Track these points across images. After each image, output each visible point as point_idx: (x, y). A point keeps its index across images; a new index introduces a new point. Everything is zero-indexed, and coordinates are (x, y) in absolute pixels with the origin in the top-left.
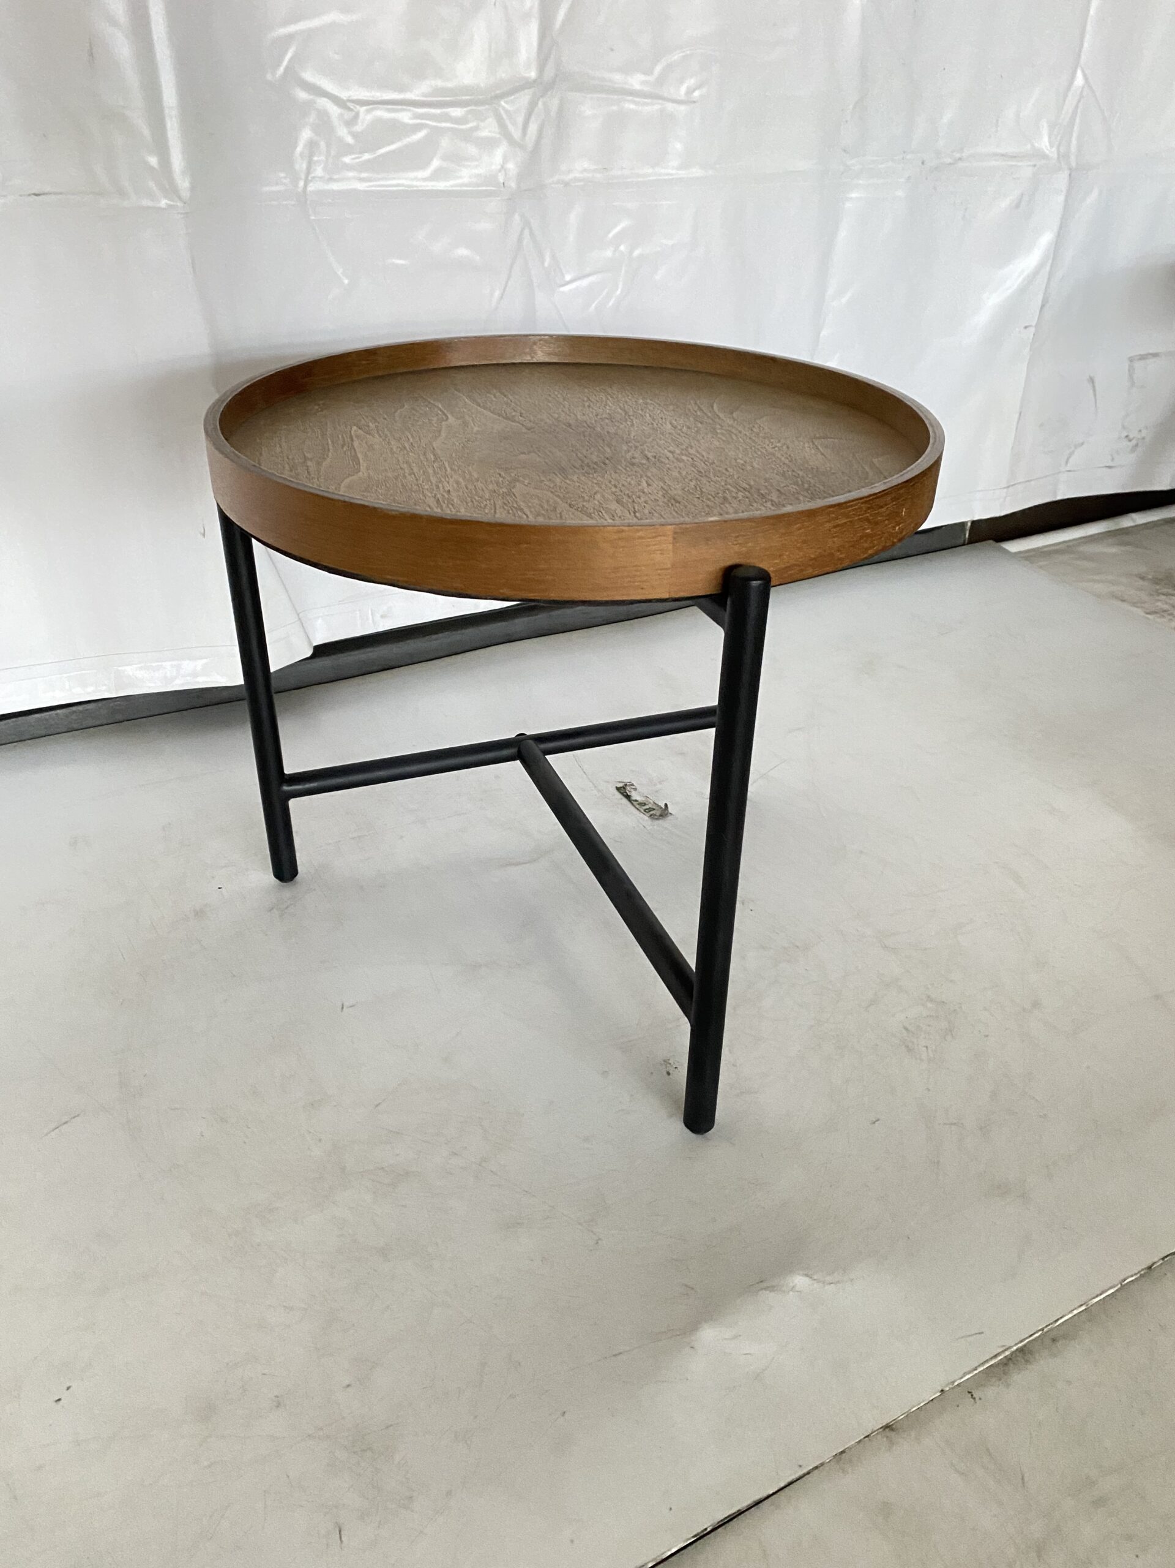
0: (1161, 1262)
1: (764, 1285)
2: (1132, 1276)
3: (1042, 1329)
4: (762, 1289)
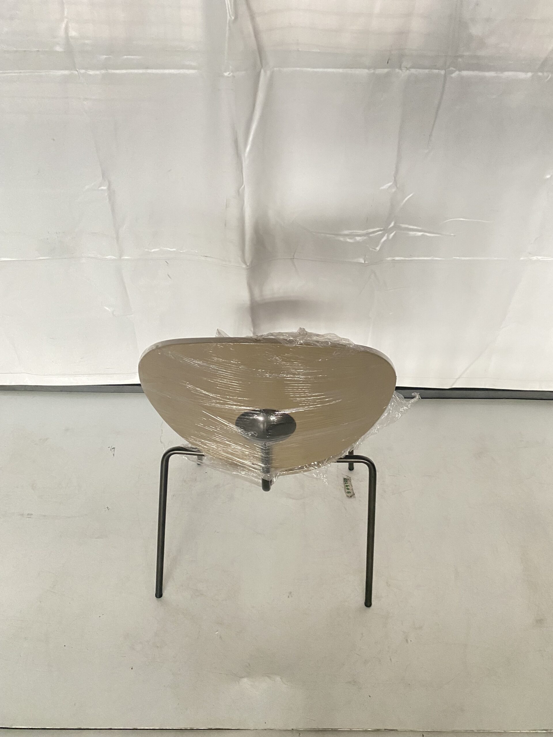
0: (384, 730)
2: (371, 729)
3: (332, 729)
4: (268, 676)
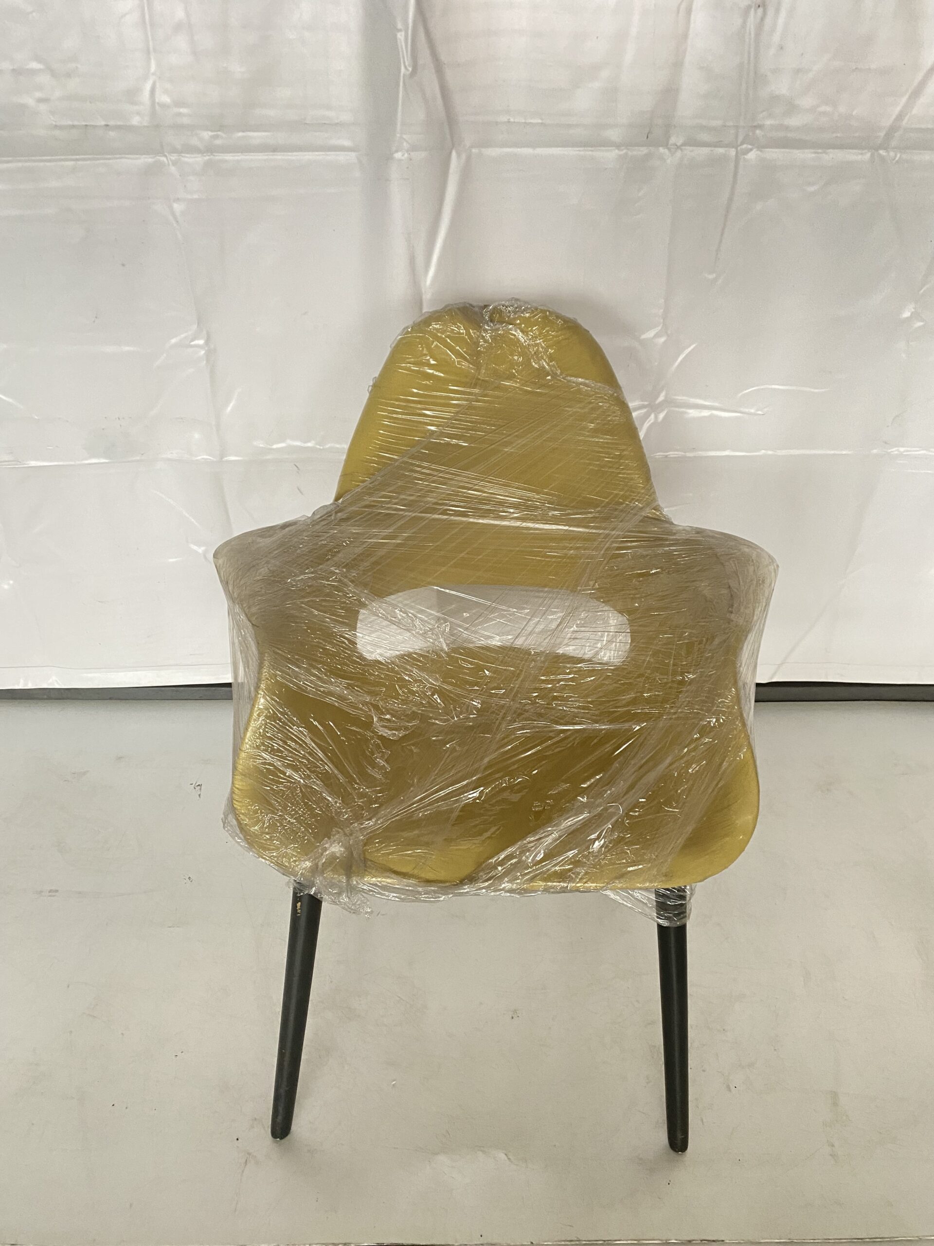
1: (482, 1148)
4: (480, 1150)
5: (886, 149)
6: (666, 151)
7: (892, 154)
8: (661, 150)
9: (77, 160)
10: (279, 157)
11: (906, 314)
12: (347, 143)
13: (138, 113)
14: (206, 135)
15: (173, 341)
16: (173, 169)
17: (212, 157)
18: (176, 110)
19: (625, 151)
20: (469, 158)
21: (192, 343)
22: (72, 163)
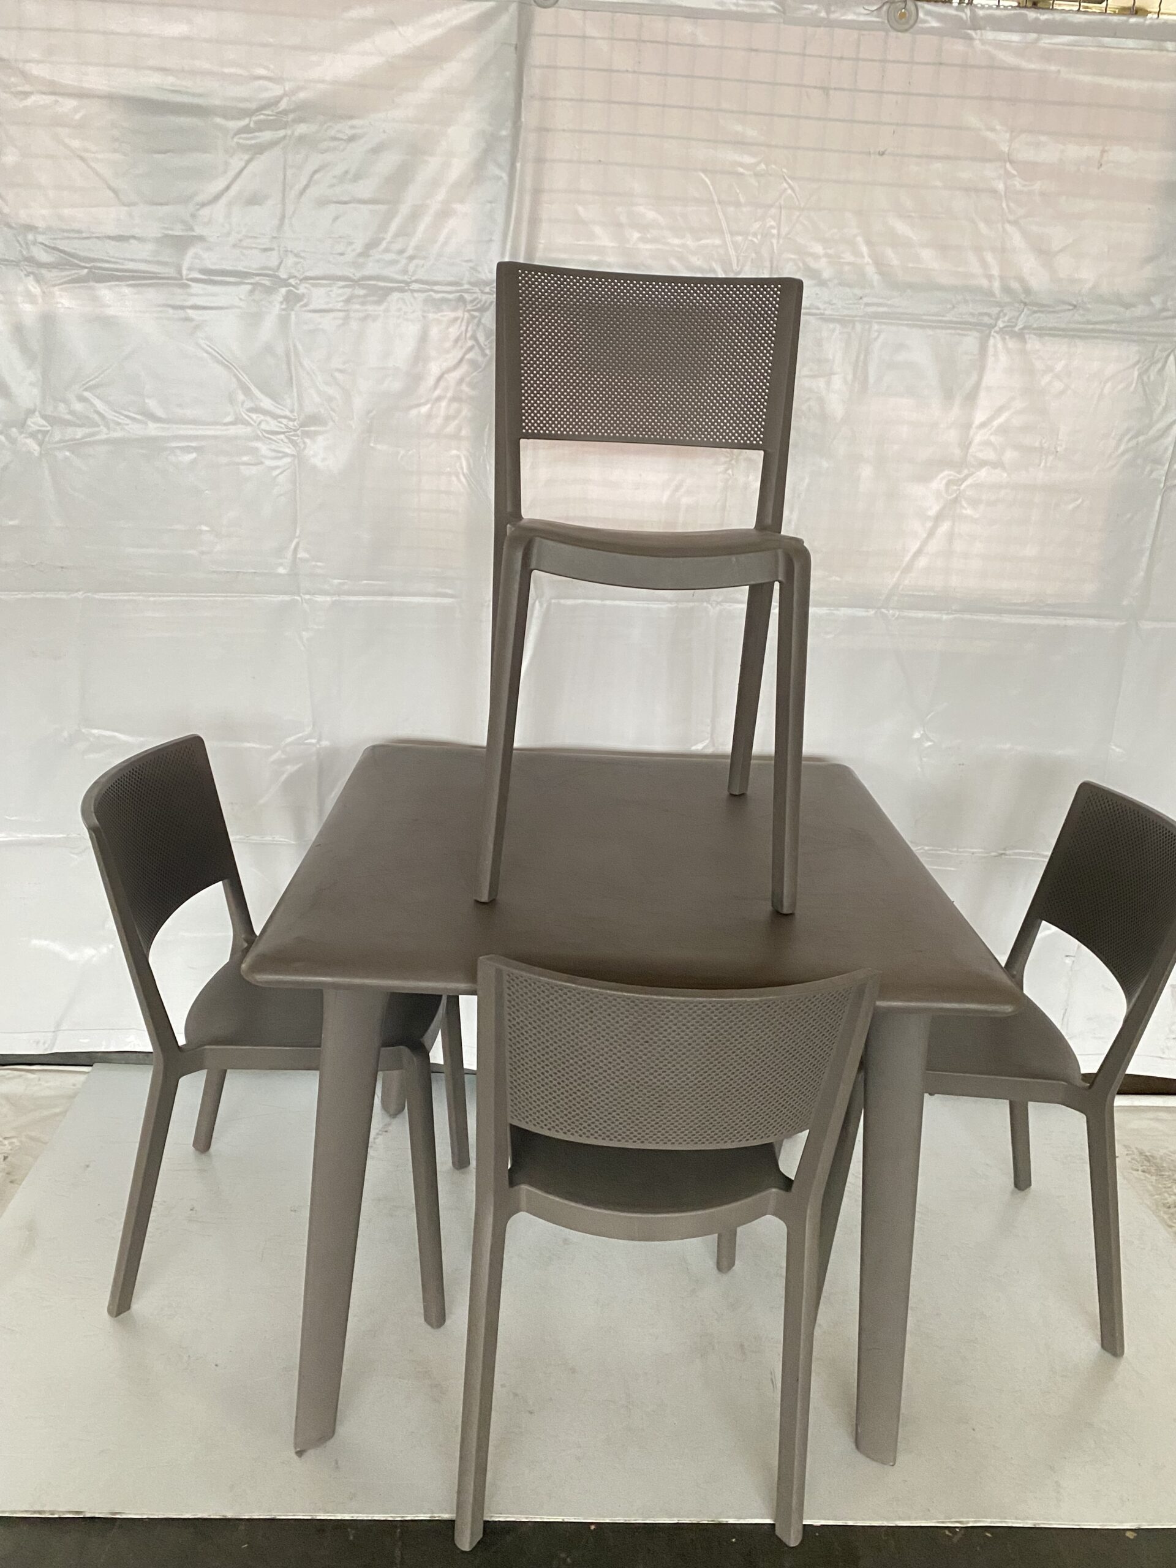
5: (887, 608)
6: (709, 606)
7: (891, 612)
8: (705, 604)
9: (227, 596)
10: (395, 599)
11: (917, 735)
12: (449, 591)
13: (281, 564)
14: (336, 581)
15: (289, 740)
16: (305, 605)
17: (338, 598)
18: (314, 563)
19: (676, 605)
20: (550, 604)
21: (306, 741)
22: (223, 599)
